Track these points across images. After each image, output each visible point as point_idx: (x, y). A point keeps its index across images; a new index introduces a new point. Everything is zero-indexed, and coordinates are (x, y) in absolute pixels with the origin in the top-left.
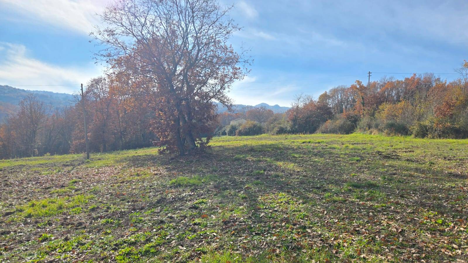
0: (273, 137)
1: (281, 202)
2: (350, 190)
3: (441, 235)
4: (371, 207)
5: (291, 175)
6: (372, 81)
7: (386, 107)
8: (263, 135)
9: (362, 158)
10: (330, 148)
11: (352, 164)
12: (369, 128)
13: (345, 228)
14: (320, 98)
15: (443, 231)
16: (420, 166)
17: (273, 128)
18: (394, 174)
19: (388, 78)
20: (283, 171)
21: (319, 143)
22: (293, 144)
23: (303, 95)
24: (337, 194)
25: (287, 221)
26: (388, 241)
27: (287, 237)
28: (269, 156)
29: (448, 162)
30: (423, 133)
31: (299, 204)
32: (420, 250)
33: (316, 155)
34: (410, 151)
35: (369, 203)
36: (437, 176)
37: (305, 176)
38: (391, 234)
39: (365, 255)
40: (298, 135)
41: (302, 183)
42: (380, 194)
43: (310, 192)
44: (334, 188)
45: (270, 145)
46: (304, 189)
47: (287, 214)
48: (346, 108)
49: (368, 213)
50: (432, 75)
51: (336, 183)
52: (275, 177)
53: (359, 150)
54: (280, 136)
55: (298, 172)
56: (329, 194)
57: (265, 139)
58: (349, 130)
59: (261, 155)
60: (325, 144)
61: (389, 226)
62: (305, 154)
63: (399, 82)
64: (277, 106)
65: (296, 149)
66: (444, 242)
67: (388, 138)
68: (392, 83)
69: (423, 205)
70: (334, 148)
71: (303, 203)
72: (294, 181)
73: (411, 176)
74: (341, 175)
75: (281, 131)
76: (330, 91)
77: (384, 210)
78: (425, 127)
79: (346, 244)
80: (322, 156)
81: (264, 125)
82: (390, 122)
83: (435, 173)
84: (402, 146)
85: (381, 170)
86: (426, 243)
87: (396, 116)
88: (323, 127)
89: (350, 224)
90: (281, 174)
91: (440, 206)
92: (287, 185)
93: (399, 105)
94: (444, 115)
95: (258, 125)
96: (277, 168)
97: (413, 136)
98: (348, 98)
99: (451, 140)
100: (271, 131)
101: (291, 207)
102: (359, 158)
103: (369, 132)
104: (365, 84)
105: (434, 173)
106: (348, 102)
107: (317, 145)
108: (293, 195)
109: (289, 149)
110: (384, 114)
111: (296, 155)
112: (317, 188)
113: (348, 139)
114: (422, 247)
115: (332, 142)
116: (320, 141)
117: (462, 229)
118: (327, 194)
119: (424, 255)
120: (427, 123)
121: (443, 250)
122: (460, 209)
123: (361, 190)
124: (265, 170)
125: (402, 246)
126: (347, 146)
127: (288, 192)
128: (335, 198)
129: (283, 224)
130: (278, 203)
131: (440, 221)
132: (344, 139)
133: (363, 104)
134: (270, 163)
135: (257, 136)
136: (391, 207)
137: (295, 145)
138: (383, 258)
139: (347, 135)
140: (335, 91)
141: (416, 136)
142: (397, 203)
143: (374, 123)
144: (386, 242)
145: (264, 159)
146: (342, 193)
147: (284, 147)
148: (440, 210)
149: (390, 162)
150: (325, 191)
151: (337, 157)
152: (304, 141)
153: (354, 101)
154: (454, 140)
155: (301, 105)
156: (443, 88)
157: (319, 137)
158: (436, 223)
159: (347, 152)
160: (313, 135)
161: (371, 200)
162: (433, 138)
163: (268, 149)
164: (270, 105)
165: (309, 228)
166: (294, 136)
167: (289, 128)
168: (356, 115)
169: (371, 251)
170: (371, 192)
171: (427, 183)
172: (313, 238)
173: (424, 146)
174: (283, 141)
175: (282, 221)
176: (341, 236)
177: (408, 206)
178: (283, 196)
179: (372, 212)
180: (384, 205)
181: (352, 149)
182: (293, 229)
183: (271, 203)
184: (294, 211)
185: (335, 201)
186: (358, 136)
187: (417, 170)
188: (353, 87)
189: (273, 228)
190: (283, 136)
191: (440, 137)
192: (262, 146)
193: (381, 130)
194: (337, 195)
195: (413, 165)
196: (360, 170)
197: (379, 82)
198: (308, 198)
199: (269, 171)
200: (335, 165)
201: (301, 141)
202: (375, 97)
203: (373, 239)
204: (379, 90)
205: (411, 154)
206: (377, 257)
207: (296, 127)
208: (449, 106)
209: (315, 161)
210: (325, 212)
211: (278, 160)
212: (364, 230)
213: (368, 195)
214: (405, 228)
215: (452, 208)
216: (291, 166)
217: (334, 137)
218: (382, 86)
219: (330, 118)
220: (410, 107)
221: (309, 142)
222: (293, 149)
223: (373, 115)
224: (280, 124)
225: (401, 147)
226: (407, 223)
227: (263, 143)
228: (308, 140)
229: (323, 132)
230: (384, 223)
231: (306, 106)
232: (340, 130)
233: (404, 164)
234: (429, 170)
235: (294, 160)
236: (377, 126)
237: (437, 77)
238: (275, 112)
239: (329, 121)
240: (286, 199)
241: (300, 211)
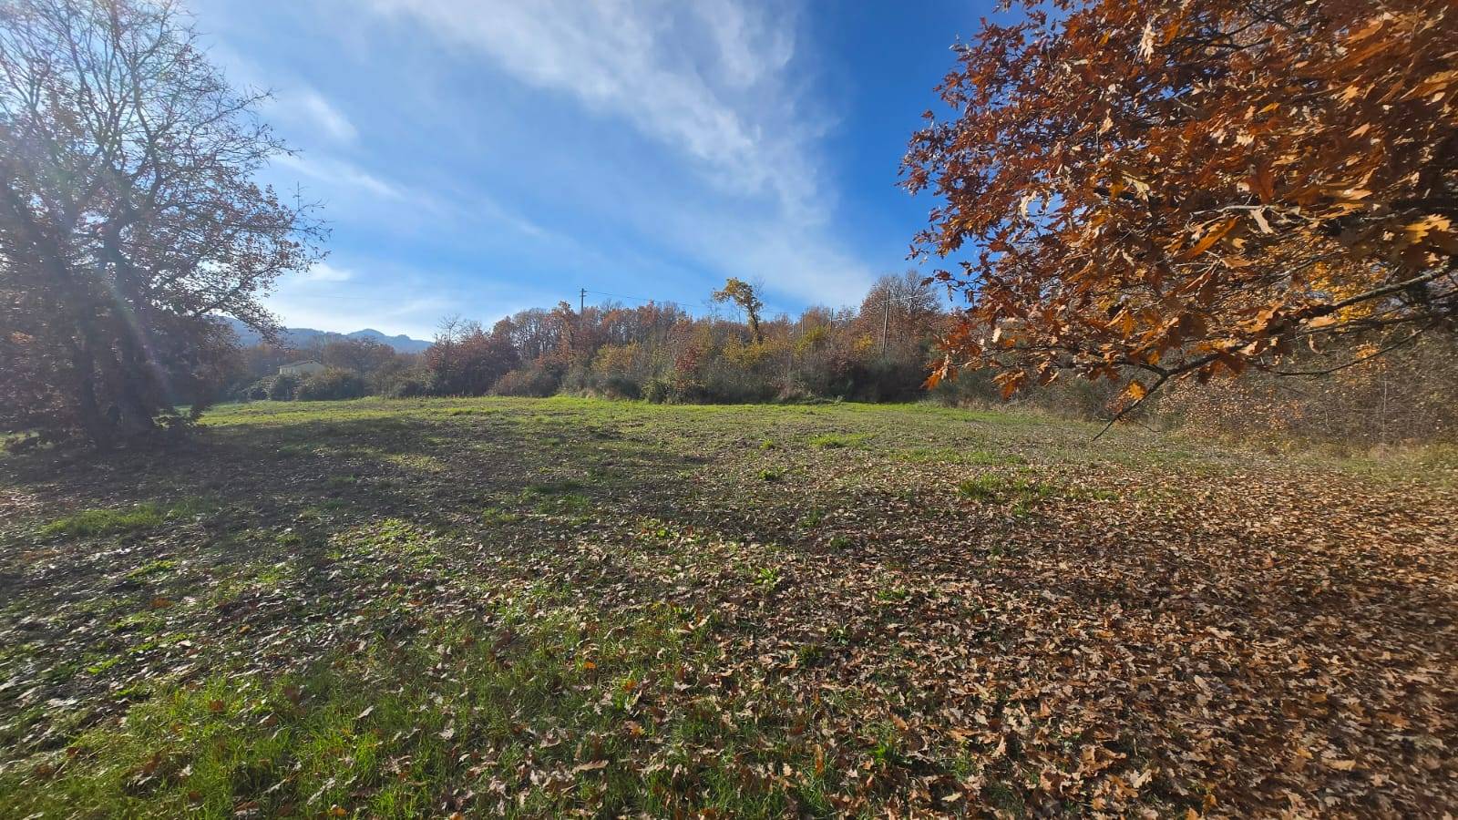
0: (392, 402)
1: (387, 540)
2: (533, 499)
3: (661, 554)
4: (565, 525)
5: (419, 480)
6: (588, 305)
7: (609, 352)
8: (368, 399)
9: (563, 440)
10: (509, 423)
11: (544, 451)
12: (582, 388)
13: (513, 570)
14: (495, 329)
15: (665, 547)
16: (649, 448)
17: (393, 384)
18: (610, 464)
19: (613, 302)
20: (402, 474)
21: (489, 414)
22: (433, 417)
23: (461, 320)
24: (508, 508)
25: (395, 577)
26: (584, 579)
27: (389, 611)
28: (371, 445)
29: (686, 440)
30: (660, 396)
31: (428, 538)
32: (630, 584)
33: (478, 438)
34: (638, 425)
35: (563, 518)
36: (670, 461)
37: (448, 481)
38: (591, 565)
39: (542, 613)
40: (449, 399)
41: (440, 494)
42: (582, 500)
43: (455, 510)
44: (504, 498)
45: (380, 421)
46: (443, 506)
47: (397, 562)
48: (545, 348)
49: (558, 536)
50: (675, 305)
51: (512, 488)
52: (382, 488)
53: (559, 424)
54: (408, 401)
55: (437, 473)
56: (493, 511)
57: (371, 406)
58: (548, 390)
59: (354, 442)
60: (500, 416)
61: (588, 552)
62: (455, 436)
63: (630, 312)
64: (404, 338)
65: (439, 428)
66: (663, 565)
67: (611, 404)
68: (619, 313)
69: (643, 511)
70: (517, 424)
71: (437, 536)
72: (425, 493)
73: (633, 464)
74: (521, 471)
75: (412, 390)
76: (516, 317)
77: (586, 526)
78: (663, 385)
79: (510, 601)
80: (489, 440)
81: (370, 377)
82: (614, 377)
83: (667, 458)
84: (628, 416)
85: (592, 459)
86: (639, 571)
87: (623, 368)
88: (500, 384)
89: (524, 560)
90: (394, 480)
91: (666, 508)
92: (407, 502)
93: (628, 349)
94: (688, 369)
95: (356, 377)
96: (389, 469)
97: (647, 400)
98: (549, 333)
99: (696, 407)
100: (387, 390)
101: (409, 546)
102: (556, 440)
103: (581, 393)
104: (576, 309)
105: (665, 457)
106: (548, 338)
107: (483, 418)
108: (416, 522)
109: (424, 427)
110: (605, 363)
111: (436, 440)
112: (473, 501)
113: (544, 406)
114: (634, 578)
115: (514, 412)
116: (490, 410)
117: (689, 540)
118: (487, 513)
119: (633, 591)
120: (665, 380)
121: (661, 577)
122: (690, 510)
123: (552, 496)
124: (357, 476)
125: (605, 582)
126: (540, 420)
127: (406, 517)
128: (504, 516)
129: (385, 585)
130: (378, 543)
131: (662, 533)
132: (536, 407)
133: (573, 344)
134: (373, 458)
135: (353, 402)
136: (595, 521)
137: (437, 419)
138: (572, 609)
139: (545, 399)
140: (525, 318)
141: (651, 401)
142: (607, 513)
143: (589, 379)
144: (580, 581)
145: (359, 450)
146: (518, 505)
147: (411, 424)
148: (664, 514)
149: (606, 444)
150: (487, 505)
151: (518, 440)
152: (458, 410)
153: (559, 338)
154: (699, 407)
155: (456, 338)
156: (689, 327)
157: (491, 402)
158: (657, 536)
159: (539, 429)
160: (480, 399)
161: (566, 512)
162: (673, 403)
163: (373, 429)
164: (386, 335)
165: (443, 583)
166: (439, 400)
167: (428, 385)
168: (561, 364)
169: (553, 603)
170: (569, 498)
171: (655, 473)
172: (447, 601)
173: (660, 416)
174: (412, 412)
175: (383, 579)
176: (504, 586)
177: (622, 515)
178: (392, 527)
179: (565, 533)
180: (586, 518)
181: (547, 424)
182: (404, 592)
183: (361, 545)
184: (414, 555)
185: (502, 523)
186: (563, 400)
187: (643, 455)
188: (557, 313)
189: (358, 598)
190: (415, 401)
191: (682, 401)
192: (360, 422)
193: (599, 392)
194: (508, 510)
195: (639, 448)
196: (556, 462)
197: (599, 308)
198: (450, 523)
199: (369, 476)
200: (513, 454)
201: (451, 410)
202: (591, 333)
203: (561, 581)
204: (599, 322)
205: (640, 429)
206: (561, 610)
207: (446, 382)
208: (693, 354)
209: (474, 450)
210: (481, 547)
211: (393, 451)
212: (546, 568)
213: (563, 504)
214: (612, 552)
215: (681, 509)
216: (421, 462)
217: (521, 403)
218: (604, 315)
219: (514, 367)
220: (643, 354)
221: (469, 413)
222: (432, 427)
223: (588, 364)
224: (408, 375)
225: (626, 418)
226: (618, 542)
227: (361, 418)
228: (469, 409)
229: (501, 394)
230: (582, 549)
231: (467, 341)
232: (532, 391)
233: (624, 445)
234: (660, 454)
235: (430, 450)
236: (594, 384)
237: (681, 310)
238: (398, 351)
239: (513, 372)
240: (398, 533)
241: (428, 552)
